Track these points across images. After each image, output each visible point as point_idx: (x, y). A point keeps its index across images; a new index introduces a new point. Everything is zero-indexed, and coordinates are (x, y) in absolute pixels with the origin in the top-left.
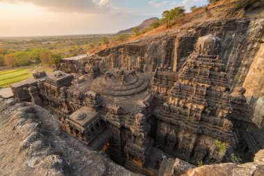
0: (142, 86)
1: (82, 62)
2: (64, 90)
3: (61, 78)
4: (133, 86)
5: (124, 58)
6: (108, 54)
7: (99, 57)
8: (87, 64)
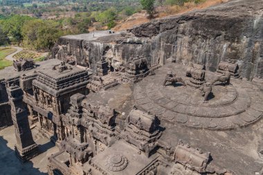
0: (249, 111)
1: (101, 45)
2: (79, 101)
3: (65, 74)
4: (229, 110)
5: (190, 43)
6: (155, 33)
7: (136, 39)
8: (110, 51)
